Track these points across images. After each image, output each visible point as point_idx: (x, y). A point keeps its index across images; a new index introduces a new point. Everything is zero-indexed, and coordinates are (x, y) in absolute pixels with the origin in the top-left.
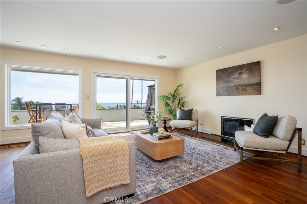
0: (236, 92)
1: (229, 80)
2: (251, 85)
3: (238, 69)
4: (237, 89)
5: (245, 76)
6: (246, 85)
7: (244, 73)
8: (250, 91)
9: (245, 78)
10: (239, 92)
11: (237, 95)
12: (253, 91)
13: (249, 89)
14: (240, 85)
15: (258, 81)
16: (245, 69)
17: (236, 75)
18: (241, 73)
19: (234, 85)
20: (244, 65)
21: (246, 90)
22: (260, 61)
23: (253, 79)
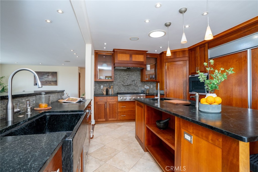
0: (46, 84)
1: (42, 78)
2: (53, 81)
3: (47, 73)
4: (46, 82)
5: (50, 77)
6: (51, 81)
7: (50, 76)
8: (53, 84)
9: (50, 78)
10: (47, 84)
11: (46, 85)
12: (54, 84)
13: (52, 83)
14: (48, 81)
15: (56, 80)
16: (50, 74)
17: (46, 76)
18: (48, 76)
19: (45, 80)
20: (50, 72)
21: (51, 83)
22: (57, 72)
23: (54, 79)
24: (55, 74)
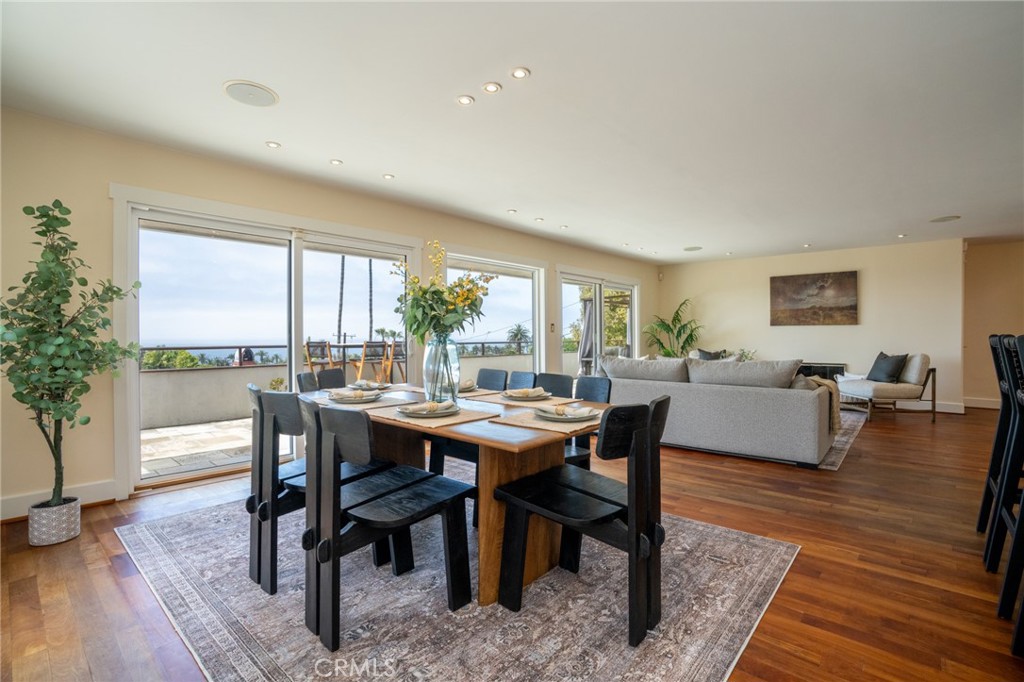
1: (799, 297)
2: (841, 309)
3: (819, 280)
4: (815, 313)
5: (830, 293)
6: (831, 309)
7: (828, 287)
8: (839, 319)
9: (830, 296)
10: (818, 320)
11: (814, 324)
12: (845, 318)
13: (838, 316)
14: (821, 308)
15: (853, 303)
16: (830, 281)
17: (813, 291)
18: (822, 288)
19: (809, 306)
20: (829, 274)
21: (831, 317)
22: (856, 272)
23: (845, 299)
24: (848, 280)
